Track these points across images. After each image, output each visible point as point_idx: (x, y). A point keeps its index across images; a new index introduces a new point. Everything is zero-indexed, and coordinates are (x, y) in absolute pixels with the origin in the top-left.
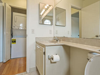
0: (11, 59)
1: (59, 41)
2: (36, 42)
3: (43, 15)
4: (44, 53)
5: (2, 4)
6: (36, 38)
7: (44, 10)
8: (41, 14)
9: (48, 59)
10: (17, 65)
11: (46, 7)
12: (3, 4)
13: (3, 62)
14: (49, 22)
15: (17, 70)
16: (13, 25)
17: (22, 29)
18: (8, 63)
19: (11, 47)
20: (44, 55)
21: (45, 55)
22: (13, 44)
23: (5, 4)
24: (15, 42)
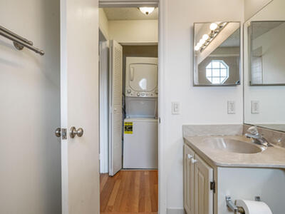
0: (122, 168)
1: (266, 144)
2: (184, 139)
3: (202, 49)
4: (213, 186)
5: (106, 44)
6: (184, 127)
7: (206, 37)
8: (197, 48)
9: (226, 208)
10: (137, 190)
11: (213, 27)
12: (108, 42)
13: (108, 173)
14: (222, 66)
15: (138, 203)
16: (127, 88)
17: (145, 96)
18: (118, 179)
19: (123, 140)
20: (212, 191)
21: (214, 192)
22: (126, 135)
23: (111, 42)
24: (131, 128)
